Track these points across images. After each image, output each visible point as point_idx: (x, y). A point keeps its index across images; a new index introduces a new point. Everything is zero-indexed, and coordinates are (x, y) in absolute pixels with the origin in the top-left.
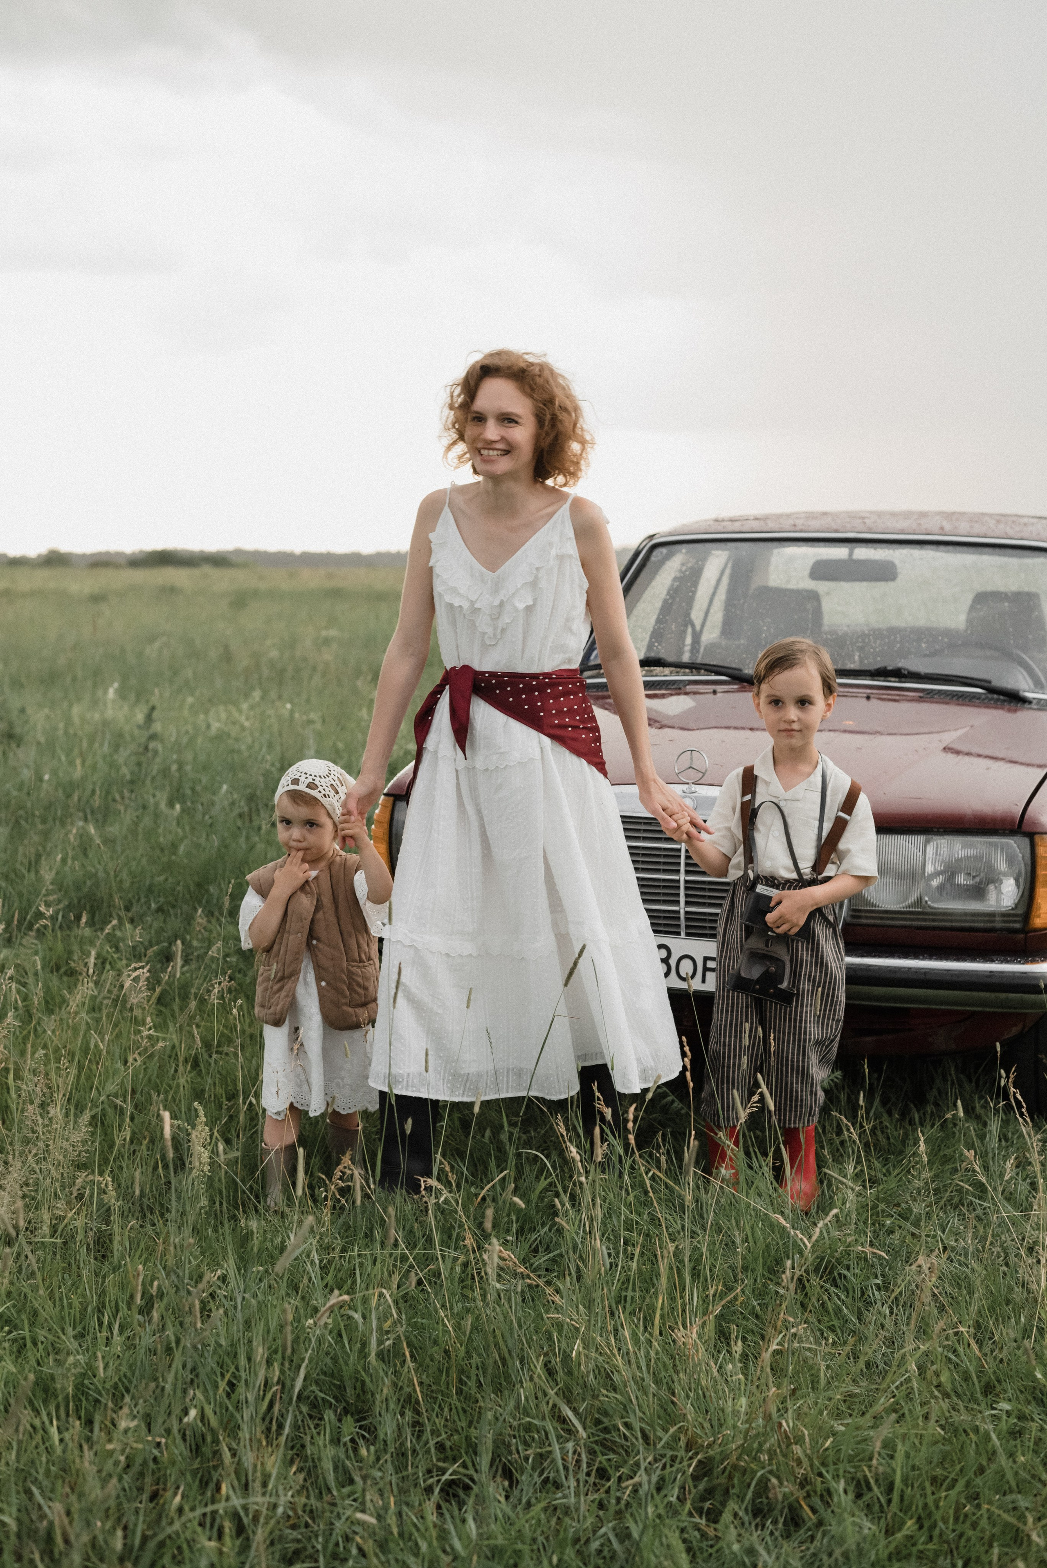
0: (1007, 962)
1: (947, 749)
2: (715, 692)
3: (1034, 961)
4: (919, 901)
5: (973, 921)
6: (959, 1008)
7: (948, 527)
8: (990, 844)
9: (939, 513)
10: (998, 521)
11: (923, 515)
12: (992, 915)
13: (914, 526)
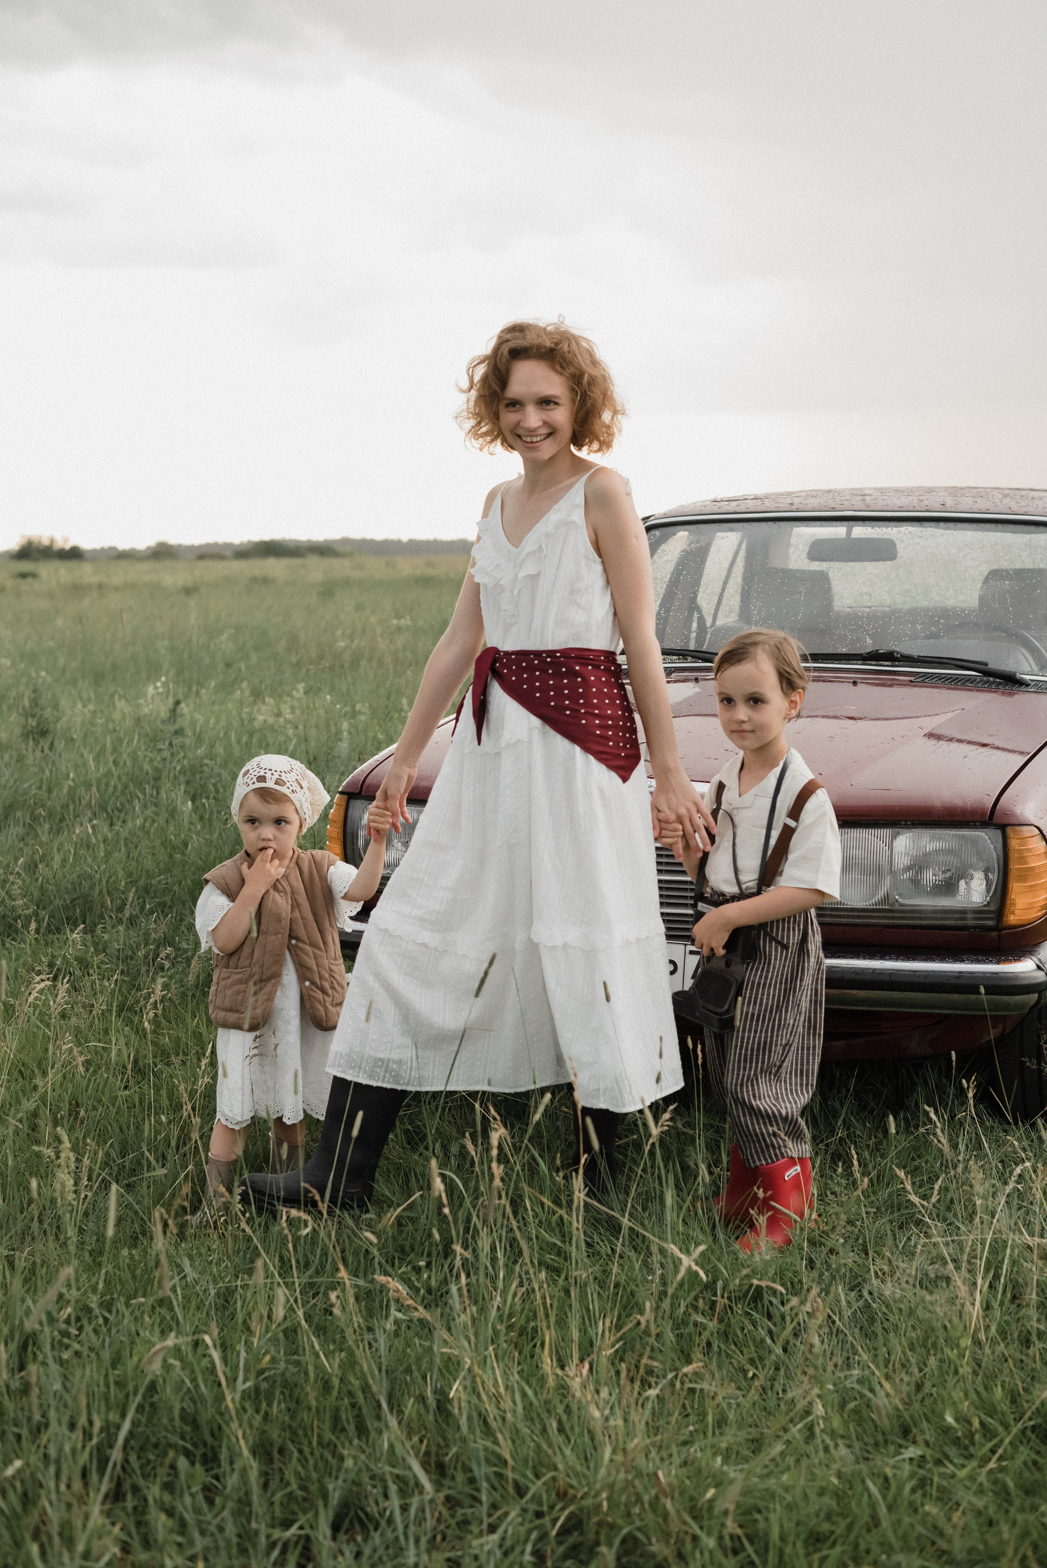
0: (978, 962)
1: (931, 735)
2: (697, 680)
3: (1007, 961)
4: (886, 898)
5: (944, 919)
6: (929, 1011)
7: (950, 502)
8: (963, 837)
9: (946, 489)
10: (1006, 496)
11: (930, 490)
12: (963, 912)
13: (915, 503)
